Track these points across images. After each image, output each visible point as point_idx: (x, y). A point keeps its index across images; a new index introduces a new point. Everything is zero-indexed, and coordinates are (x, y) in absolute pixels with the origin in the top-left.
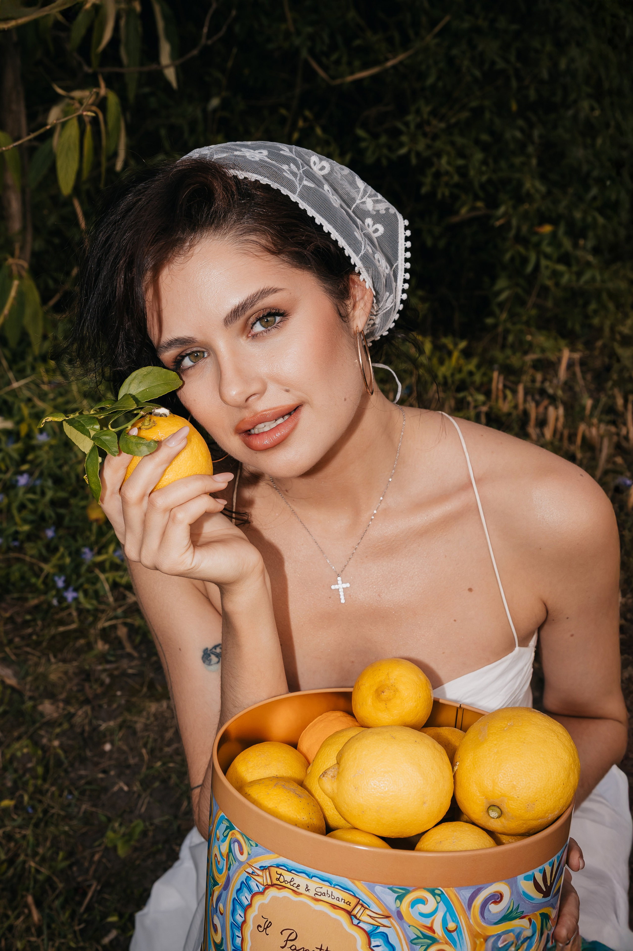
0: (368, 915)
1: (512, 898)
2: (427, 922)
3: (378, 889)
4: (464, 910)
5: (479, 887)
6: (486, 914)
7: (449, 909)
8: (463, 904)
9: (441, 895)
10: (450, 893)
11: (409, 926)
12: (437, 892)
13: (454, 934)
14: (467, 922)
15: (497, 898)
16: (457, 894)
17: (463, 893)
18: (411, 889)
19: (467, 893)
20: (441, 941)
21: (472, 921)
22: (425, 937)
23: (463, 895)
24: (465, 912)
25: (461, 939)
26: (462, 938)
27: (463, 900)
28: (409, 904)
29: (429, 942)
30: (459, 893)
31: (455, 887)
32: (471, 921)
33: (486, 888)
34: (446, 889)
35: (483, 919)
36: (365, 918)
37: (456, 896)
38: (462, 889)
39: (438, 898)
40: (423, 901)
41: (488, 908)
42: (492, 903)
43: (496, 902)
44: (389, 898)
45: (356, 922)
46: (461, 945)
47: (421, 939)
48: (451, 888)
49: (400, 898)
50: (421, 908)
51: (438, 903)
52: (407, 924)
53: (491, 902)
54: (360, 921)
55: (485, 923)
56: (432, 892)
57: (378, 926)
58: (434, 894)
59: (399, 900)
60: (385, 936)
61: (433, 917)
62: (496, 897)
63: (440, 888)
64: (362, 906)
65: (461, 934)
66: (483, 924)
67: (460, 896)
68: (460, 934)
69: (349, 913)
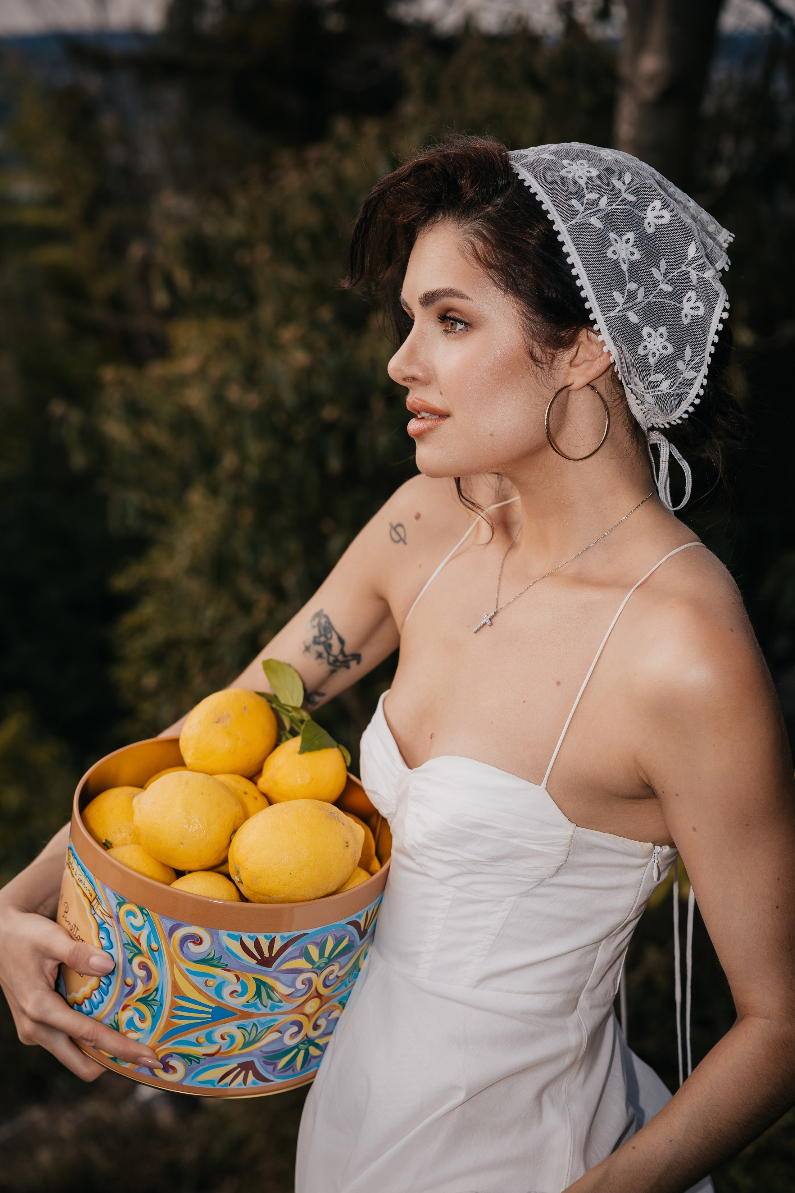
0: (100, 910)
1: (213, 947)
2: (136, 934)
3: (108, 891)
4: (165, 937)
5: (181, 923)
6: (185, 949)
7: (153, 930)
8: (165, 932)
9: (147, 915)
10: (155, 917)
11: (124, 932)
12: (146, 913)
13: (156, 953)
14: (167, 948)
15: (198, 941)
16: (160, 921)
17: (165, 922)
18: (127, 901)
19: (169, 924)
20: (145, 954)
22: (134, 946)
23: (165, 924)
24: (166, 940)
25: (161, 961)
26: (163, 961)
27: (164, 928)
28: (125, 913)
29: (137, 951)
30: (162, 921)
31: (159, 914)
32: (170, 948)
33: (185, 927)
34: (151, 912)
35: (182, 952)
36: (98, 912)
37: (159, 922)
38: (164, 918)
40: (135, 916)
41: (187, 945)
42: (191, 942)
43: (194, 942)
44: (113, 903)
45: (93, 912)
46: (162, 966)
47: (131, 946)
48: (156, 914)
49: (120, 905)
50: (132, 918)
51: (145, 921)
52: (123, 929)
53: (190, 940)
54: (96, 913)
55: (184, 956)
56: (141, 910)
57: (105, 922)
58: (142, 913)
59: (119, 906)
60: (107, 932)
61: (140, 932)
62: (196, 939)
63: (147, 909)
64: (98, 901)
65: (162, 957)
66: (182, 956)
67: (163, 924)
68: (161, 955)
69: (91, 903)
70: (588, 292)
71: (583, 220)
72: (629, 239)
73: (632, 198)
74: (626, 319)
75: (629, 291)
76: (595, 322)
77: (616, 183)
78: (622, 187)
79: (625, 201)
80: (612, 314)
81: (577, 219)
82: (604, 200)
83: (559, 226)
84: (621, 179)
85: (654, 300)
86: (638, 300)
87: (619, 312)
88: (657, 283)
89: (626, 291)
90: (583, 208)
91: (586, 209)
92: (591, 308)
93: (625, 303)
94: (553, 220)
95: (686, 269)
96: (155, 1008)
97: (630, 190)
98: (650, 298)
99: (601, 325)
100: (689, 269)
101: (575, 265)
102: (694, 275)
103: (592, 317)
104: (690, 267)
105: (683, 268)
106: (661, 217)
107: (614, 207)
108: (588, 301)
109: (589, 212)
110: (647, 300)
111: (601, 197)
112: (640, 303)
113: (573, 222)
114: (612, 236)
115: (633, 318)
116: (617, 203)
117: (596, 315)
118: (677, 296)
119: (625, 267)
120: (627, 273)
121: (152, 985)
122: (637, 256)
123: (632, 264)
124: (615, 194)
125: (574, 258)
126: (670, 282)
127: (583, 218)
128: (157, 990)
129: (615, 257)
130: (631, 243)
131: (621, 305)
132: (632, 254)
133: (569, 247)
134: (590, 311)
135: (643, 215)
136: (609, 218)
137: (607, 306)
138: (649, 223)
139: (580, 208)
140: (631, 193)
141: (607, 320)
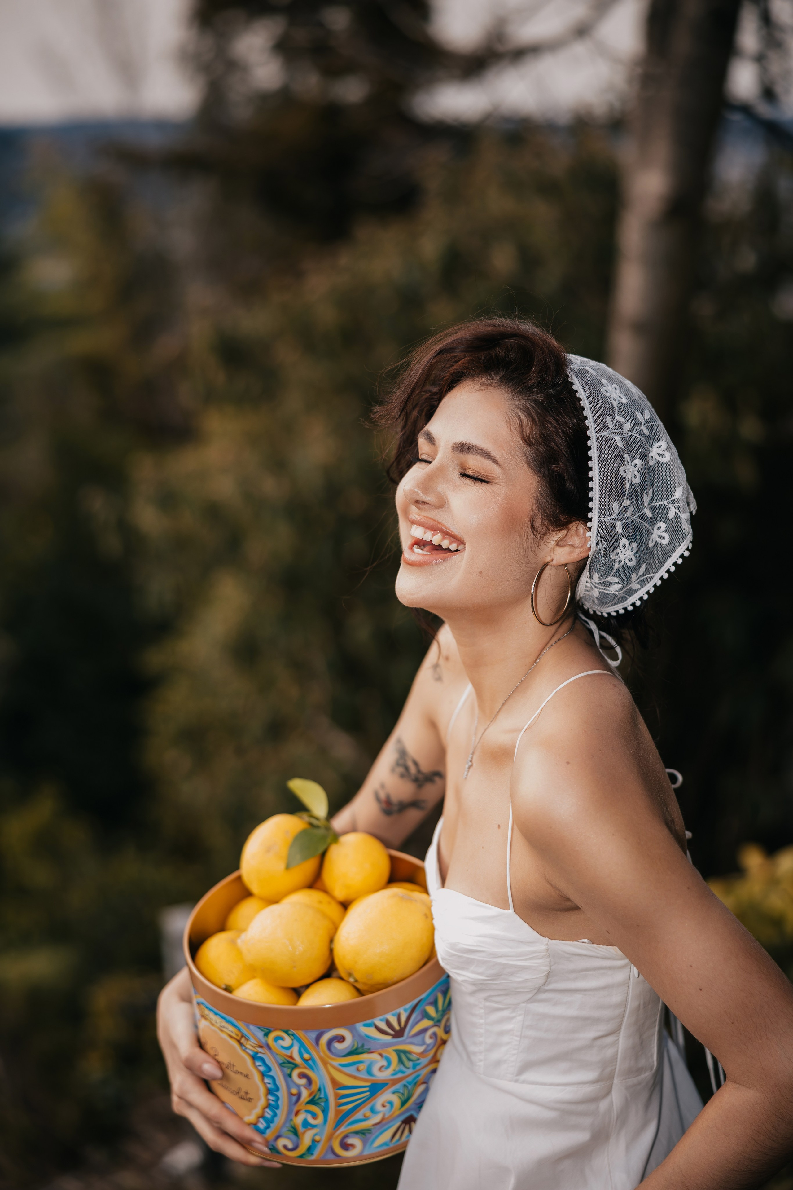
0: (250, 1045)
2: (288, 1053)
3: (252, 1027)
4: (315, 1047)
5: (322, 1030)
6: (333, 1049)
7: (302, 1045)
8: (313, 1043)
9: (293, 1035)
10: (300, 1034)
11: (277, 1055)
12: (290, 1032)
13: (310, 1062)
14: (318, 1054)
15: (340, 1039)
17: (311, 1035)
18: (272, 1029)
19: (314, 1035)
20: (301, 1066)
21: (322, 1054)
22: (289, 1062)
23: (311, 1037)
26: (317, 1065)
27: (312, 1040)
28: (274, 1040)
29: (293, 1066)
30: (307, 1035)
31: (303, 1031)
34: (296, 1031)
35: (331, 1053)
36: (248, 1046)
37: (306, 1037)
38: (310, 1033)
39: (292, 1037)
40: (283, 1038)
41: (333, 1046)
42: (335, 1042)
43: (340, 1042)
44: (260, 1034)
45: (244, 1048)
46: (318, 1070)
47: (287, 1063)
48: (300, 1031)
49: (266, 1035)
50: (282, 1043)
51: (293, 1040)
52: (275, 1053)
54: (246, 1048)
55: (333, 1055)
56: (287, 1032)
57: (257, 1052)
60: (262, 1060)
61: (292, 1050)
63: (291, 1030)
64: (246, 1037)
67: (309, 1037)
68: (315, 1062)
69: (239, 1041)
70: (595, 494)
71: (610, 436)
72: (637, 464)
73: (646, 432)
74: (613, 526)
75: (624, 506)
76: (590, 520)
77: (638, 414)
78: (643, 422)
79: (641, 433)
80: (606, 519)
81: (606, 433)
82: (628, 426)
83: (591, 433)
84: (643, 414)
85: (637, 519)
86: (628, 515)
87: (612, 520)
88: (643, 507)
89: (623, 505)
90: (613, 426)
91: (614, 428)
92: (592, 508)
93: (618, 514)
94: (588, 427)
95: (668, 505)
96: (323, 1104)
97: (647, 425)
98: (635, 517)
99: (594, 524)
100: (670, 506)
101: (593, 469)
102: (672, 513)
103: (590, 515)
104: (673, 505)
105: (666, 503)
106: (662, 456)
107: (633, 434)
108: (592, 501)
109: (616, 431)
110: (633, 518)
111: (626, 422)
112: (628, 518)
113: (602, 434)
114: (627, 457)
115: (619, 528)
116: (636, 432)
117: (594, 515)
118: (653, 521)
119: (628, 486)
120: (627, 491)
121: (314, 1087)
122: (637, 480)
123: (632, 485)
124: (636, 424)
125: (594, 463)
126: (652, 509)
127: (611, 434)
128: (319, 1090)
129: (624, 475)
130: (637, 469)
131: (615, 514)
132: (635, 477)
133: (593, 453)
134: (591, 510)
135: (651, 450)
136: (628, 441)
137: (605, 511)
138: (652, 457)
139: (611, 426)
140: (647, 427)
141: (599, 522)
